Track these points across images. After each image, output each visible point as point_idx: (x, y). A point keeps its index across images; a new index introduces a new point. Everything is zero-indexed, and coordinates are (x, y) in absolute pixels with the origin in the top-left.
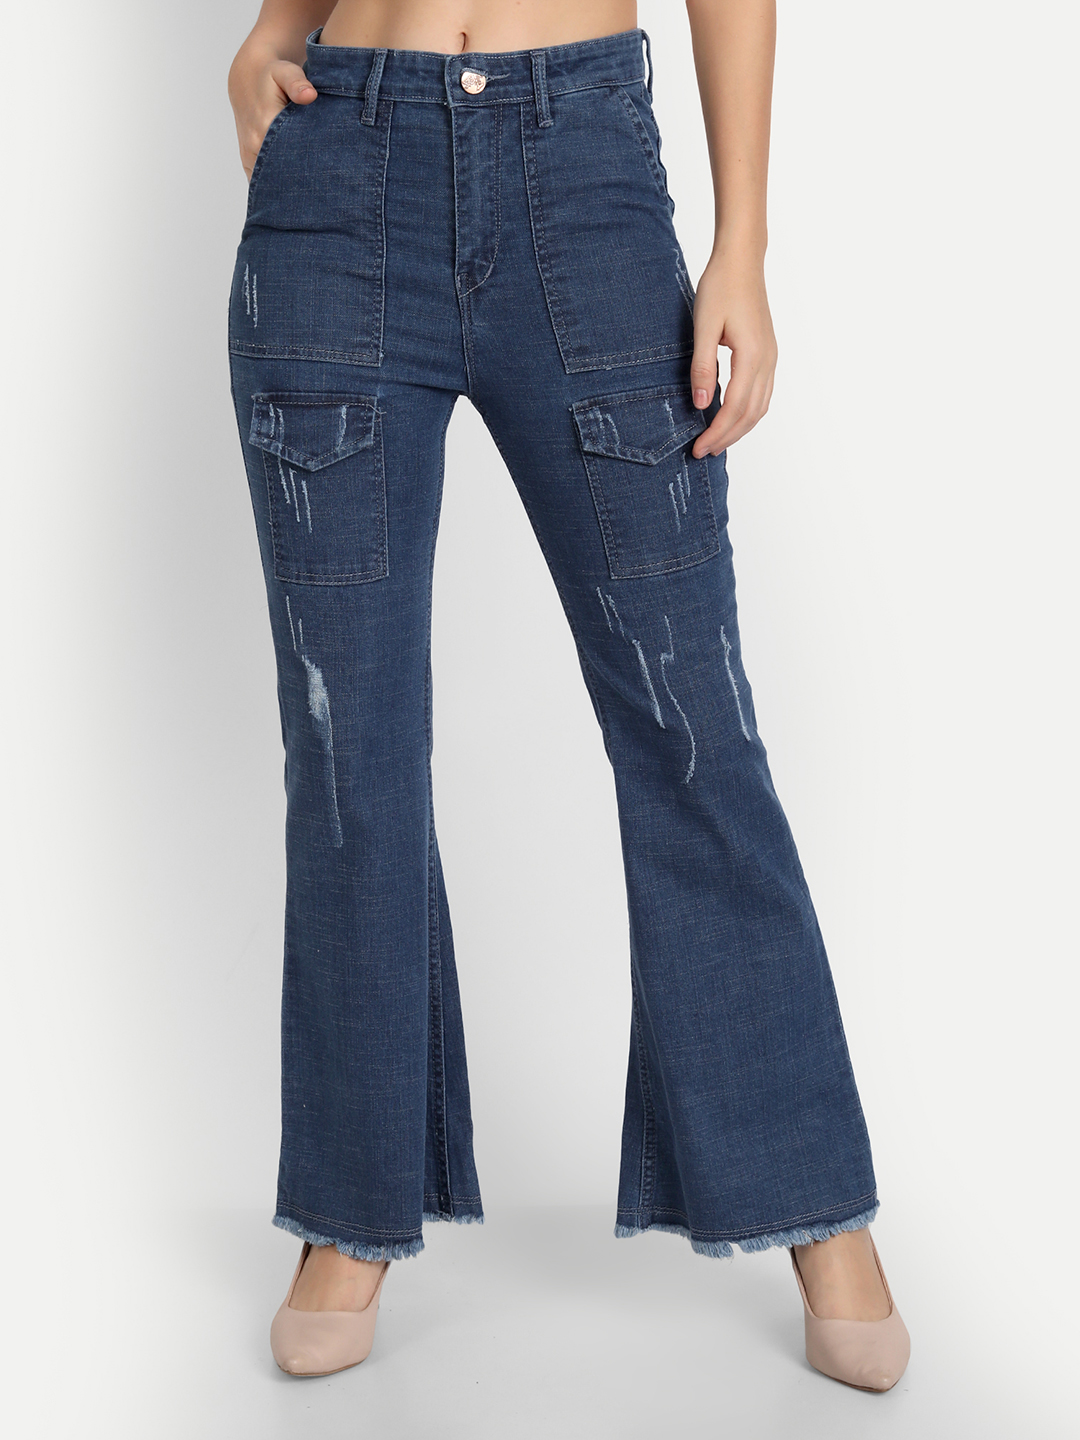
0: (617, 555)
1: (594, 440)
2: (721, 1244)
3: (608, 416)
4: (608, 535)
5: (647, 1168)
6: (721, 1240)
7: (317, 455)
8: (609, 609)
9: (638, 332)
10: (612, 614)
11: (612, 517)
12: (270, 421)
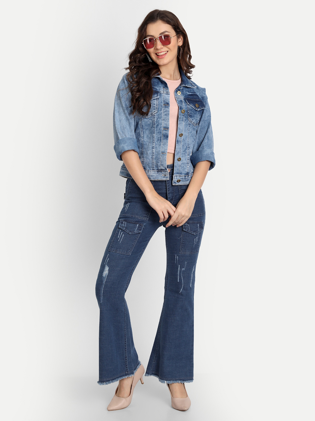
0: (182, 249)
1: (185, 229)
2: (163, 381)
3: (189, 225)
4: (181, 245)
5: (154, 364)
6: (164, 380)
7: (131, 232)
8: (177, 259)
9: (196, 211)
10: (177, 260)
11: (183, 242)
12: (123, 224)
